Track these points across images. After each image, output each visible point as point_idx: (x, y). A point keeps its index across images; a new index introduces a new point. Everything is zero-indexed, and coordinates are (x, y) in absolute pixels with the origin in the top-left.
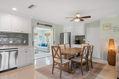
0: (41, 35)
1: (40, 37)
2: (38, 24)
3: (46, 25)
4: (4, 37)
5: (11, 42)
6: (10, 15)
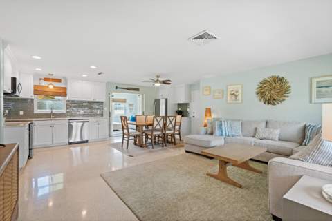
0: (131, 103)
1: (130, 105)
2: (117, 88)
3: (129, 89)
4: (75, 107)
5: (82, 112)
6: (80, 81)
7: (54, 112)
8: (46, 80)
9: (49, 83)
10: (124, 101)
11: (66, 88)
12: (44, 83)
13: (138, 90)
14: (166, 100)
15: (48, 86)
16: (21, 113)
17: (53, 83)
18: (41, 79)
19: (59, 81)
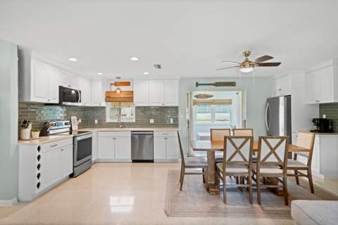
2: (198, 84)
3: (217, 84)
5: (151, 122)
7: (122, 121)
8: (116, 84)
9: (117, 87)
10: (230, 102)
11: (132, 92)
12: (114, 88)
13: (233, 84)
14: (288, 98)
15: (115, 92)
16: (96, 121)
17: (120, 87)
18: (111, 84)
19: (128, 84)
